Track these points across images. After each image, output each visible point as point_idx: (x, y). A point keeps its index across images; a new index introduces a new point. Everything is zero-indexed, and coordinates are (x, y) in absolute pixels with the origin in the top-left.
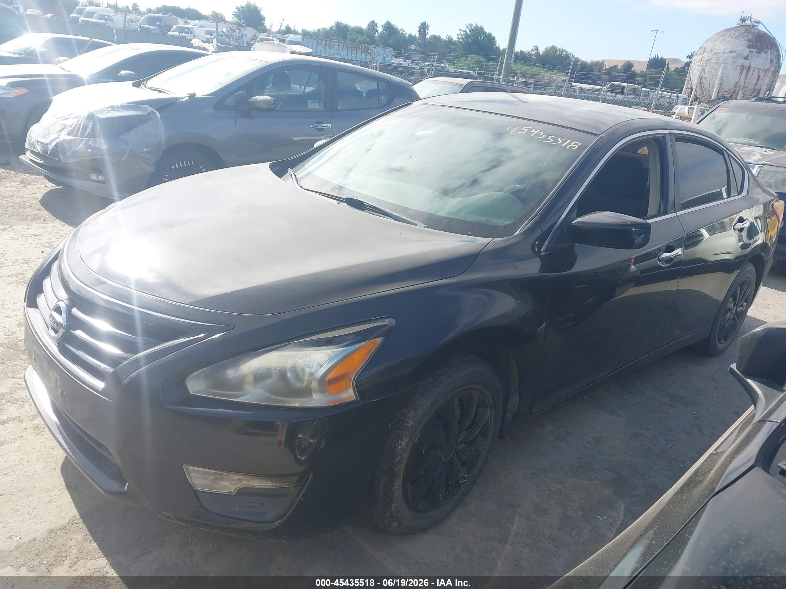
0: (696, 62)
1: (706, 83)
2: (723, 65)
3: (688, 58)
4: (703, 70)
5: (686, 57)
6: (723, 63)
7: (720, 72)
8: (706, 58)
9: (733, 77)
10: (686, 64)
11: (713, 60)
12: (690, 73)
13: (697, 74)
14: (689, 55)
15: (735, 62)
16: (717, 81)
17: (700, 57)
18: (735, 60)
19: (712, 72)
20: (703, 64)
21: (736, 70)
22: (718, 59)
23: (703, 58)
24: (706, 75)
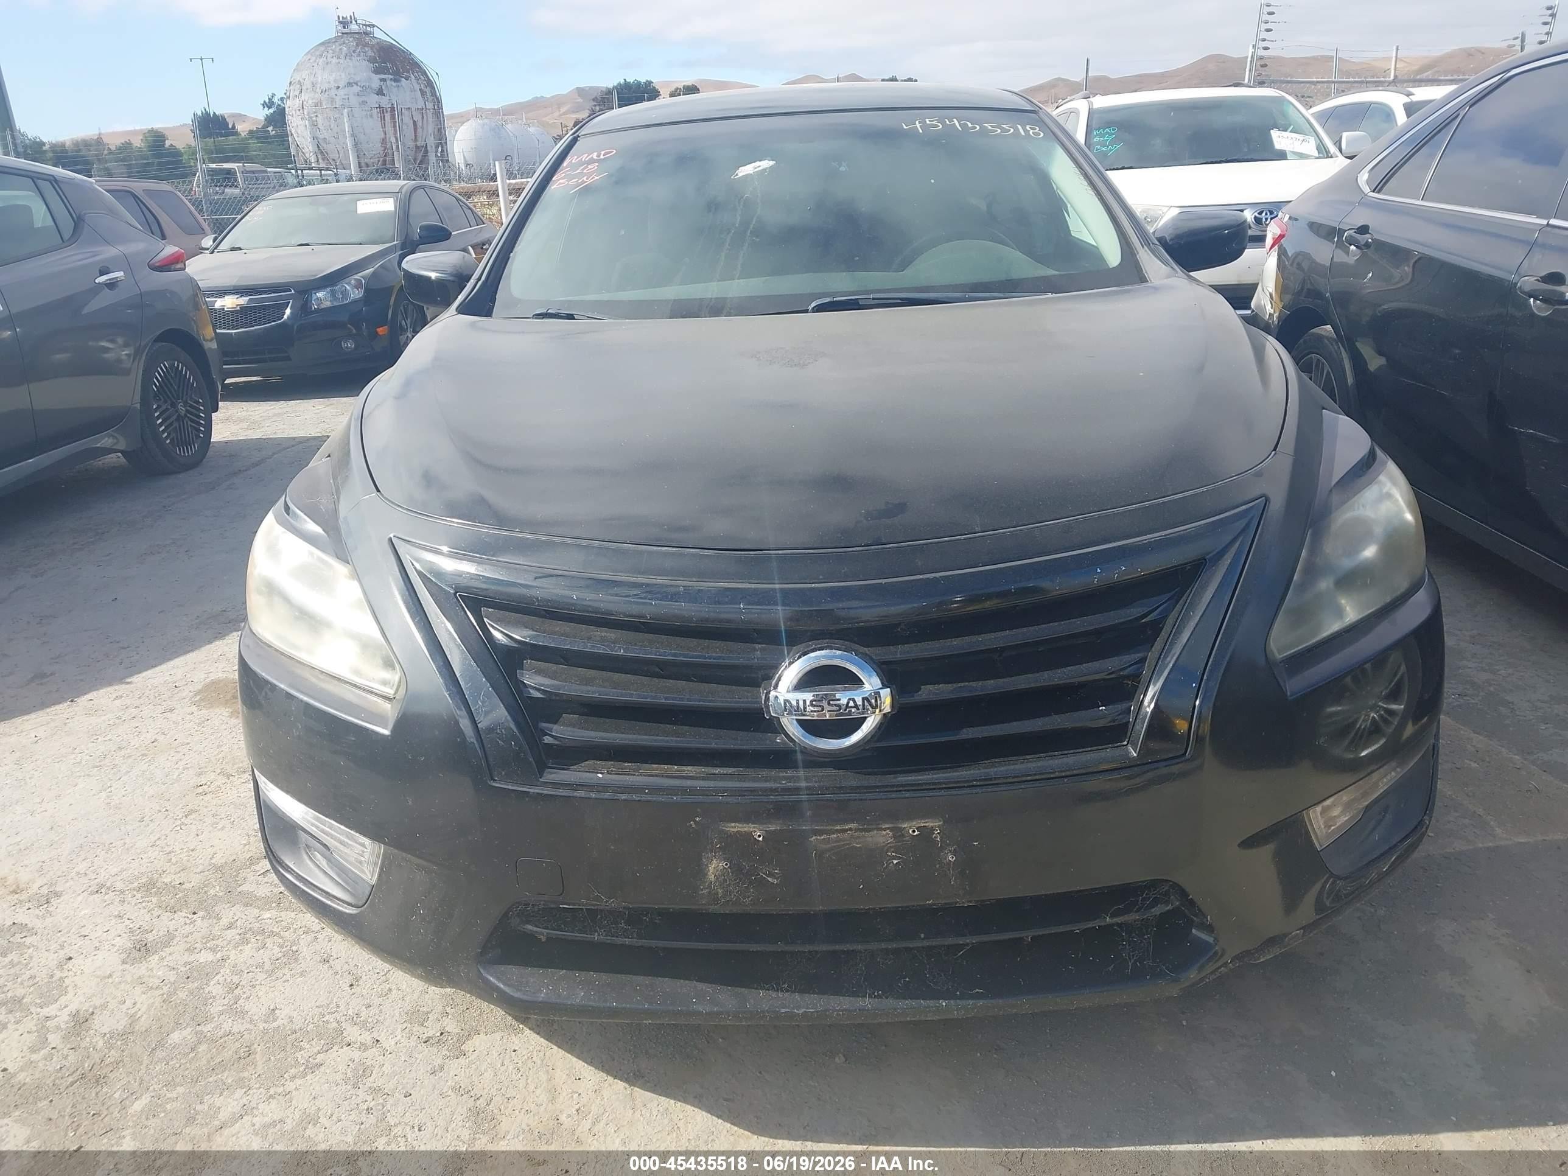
0: (294, 112)
1: (330, 148)
2: (346, 110)
3: (266, 109)
4: (314, 125)
5: (262, 107)
6: (343, 106)
7: (346, 124)
8: (310, 102)
9: (373, 130)
10: (266, 120)
11: (324, 104)
12: (292, 135)
13: (307, 134)
14: (265, 102)
15: (364, 103)
16: (349, 142)
17: (297, 102)
18: (364, 99)
19: (332, 126)
20: (308, 113)
21: (371, 116)
22: (333, 100)
23: (305, 103)
24: (324, 134)
